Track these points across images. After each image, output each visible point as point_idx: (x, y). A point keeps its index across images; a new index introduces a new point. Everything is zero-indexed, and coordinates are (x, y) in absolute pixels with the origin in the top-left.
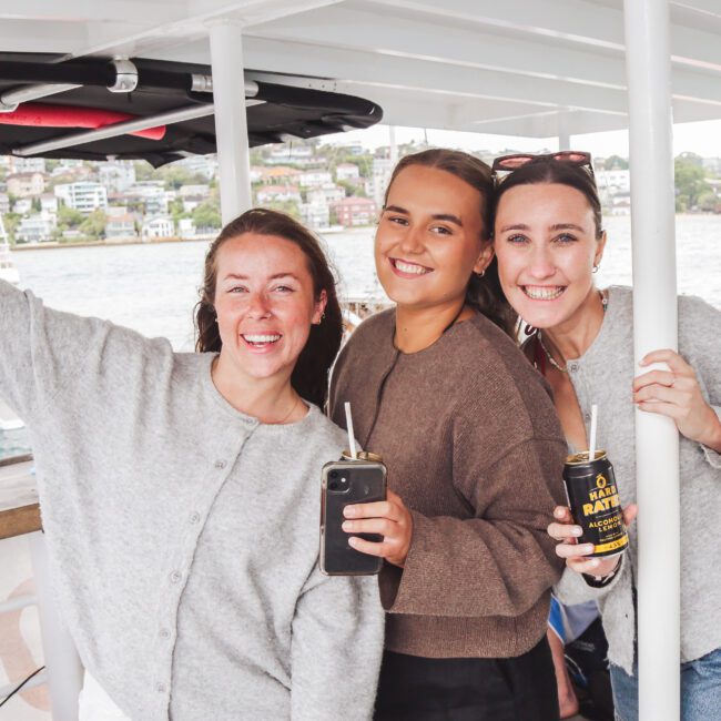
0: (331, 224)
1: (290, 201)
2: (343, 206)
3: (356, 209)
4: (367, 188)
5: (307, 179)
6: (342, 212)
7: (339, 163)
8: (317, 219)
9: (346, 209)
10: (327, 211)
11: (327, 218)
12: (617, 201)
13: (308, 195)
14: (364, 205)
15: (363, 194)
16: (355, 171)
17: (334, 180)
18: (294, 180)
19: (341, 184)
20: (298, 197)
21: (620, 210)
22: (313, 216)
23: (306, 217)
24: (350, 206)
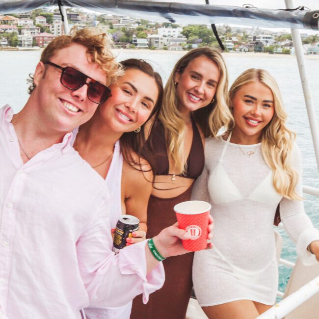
0: (33, 45)
1: (13, 33)
2: (39, 37)
3: (45, 39)
4: (51, 29)
5: (21, 22)
6: (39, 40)
7: (37, 15)
8: (26, 43)
9: (41, 39)
10: (32, 39)
11: (32, 42)
12: (172, 43)
13: (22, 31)
14: (49, 37)
15: (49, 32)
16: (44, 20)
17: (34, 24)
18: (15, 22)
19: (38, 26)
20: (17, 31)
21: (174, 47)
22: (24, 41)
23: (21, 41)
24: (43, 37)
